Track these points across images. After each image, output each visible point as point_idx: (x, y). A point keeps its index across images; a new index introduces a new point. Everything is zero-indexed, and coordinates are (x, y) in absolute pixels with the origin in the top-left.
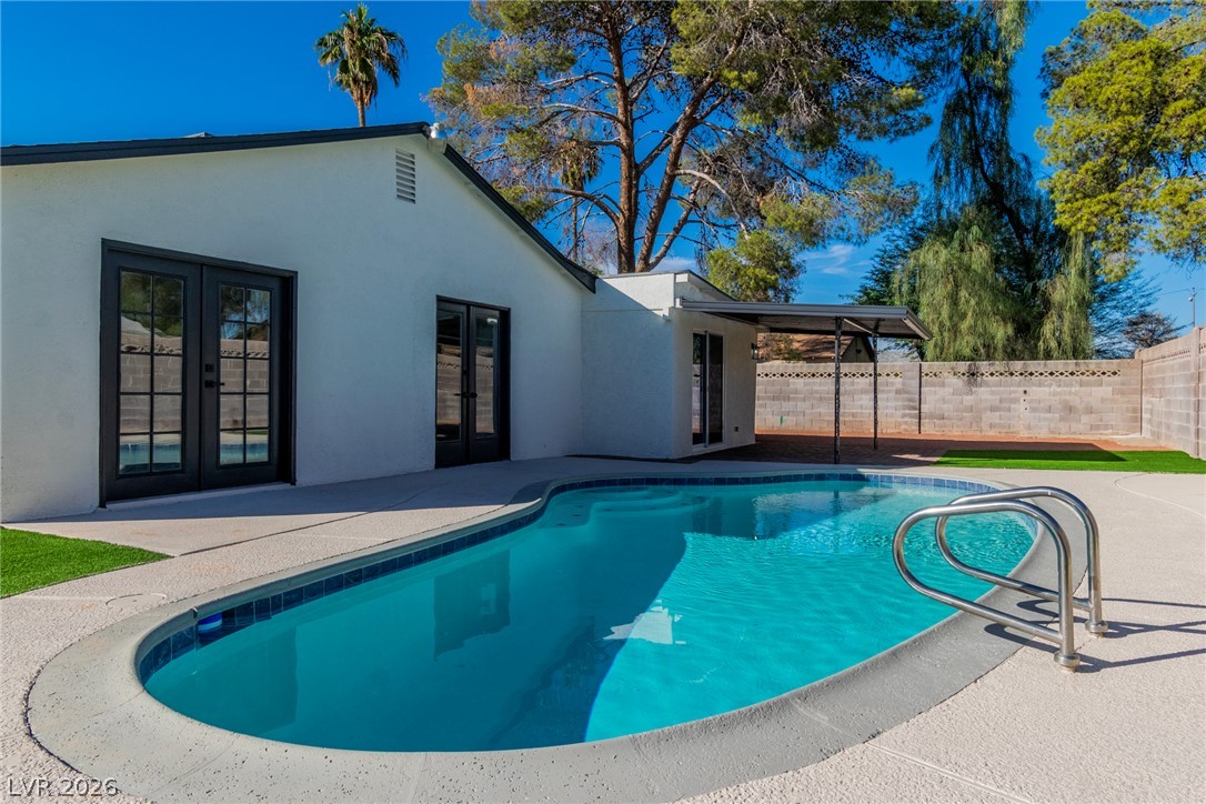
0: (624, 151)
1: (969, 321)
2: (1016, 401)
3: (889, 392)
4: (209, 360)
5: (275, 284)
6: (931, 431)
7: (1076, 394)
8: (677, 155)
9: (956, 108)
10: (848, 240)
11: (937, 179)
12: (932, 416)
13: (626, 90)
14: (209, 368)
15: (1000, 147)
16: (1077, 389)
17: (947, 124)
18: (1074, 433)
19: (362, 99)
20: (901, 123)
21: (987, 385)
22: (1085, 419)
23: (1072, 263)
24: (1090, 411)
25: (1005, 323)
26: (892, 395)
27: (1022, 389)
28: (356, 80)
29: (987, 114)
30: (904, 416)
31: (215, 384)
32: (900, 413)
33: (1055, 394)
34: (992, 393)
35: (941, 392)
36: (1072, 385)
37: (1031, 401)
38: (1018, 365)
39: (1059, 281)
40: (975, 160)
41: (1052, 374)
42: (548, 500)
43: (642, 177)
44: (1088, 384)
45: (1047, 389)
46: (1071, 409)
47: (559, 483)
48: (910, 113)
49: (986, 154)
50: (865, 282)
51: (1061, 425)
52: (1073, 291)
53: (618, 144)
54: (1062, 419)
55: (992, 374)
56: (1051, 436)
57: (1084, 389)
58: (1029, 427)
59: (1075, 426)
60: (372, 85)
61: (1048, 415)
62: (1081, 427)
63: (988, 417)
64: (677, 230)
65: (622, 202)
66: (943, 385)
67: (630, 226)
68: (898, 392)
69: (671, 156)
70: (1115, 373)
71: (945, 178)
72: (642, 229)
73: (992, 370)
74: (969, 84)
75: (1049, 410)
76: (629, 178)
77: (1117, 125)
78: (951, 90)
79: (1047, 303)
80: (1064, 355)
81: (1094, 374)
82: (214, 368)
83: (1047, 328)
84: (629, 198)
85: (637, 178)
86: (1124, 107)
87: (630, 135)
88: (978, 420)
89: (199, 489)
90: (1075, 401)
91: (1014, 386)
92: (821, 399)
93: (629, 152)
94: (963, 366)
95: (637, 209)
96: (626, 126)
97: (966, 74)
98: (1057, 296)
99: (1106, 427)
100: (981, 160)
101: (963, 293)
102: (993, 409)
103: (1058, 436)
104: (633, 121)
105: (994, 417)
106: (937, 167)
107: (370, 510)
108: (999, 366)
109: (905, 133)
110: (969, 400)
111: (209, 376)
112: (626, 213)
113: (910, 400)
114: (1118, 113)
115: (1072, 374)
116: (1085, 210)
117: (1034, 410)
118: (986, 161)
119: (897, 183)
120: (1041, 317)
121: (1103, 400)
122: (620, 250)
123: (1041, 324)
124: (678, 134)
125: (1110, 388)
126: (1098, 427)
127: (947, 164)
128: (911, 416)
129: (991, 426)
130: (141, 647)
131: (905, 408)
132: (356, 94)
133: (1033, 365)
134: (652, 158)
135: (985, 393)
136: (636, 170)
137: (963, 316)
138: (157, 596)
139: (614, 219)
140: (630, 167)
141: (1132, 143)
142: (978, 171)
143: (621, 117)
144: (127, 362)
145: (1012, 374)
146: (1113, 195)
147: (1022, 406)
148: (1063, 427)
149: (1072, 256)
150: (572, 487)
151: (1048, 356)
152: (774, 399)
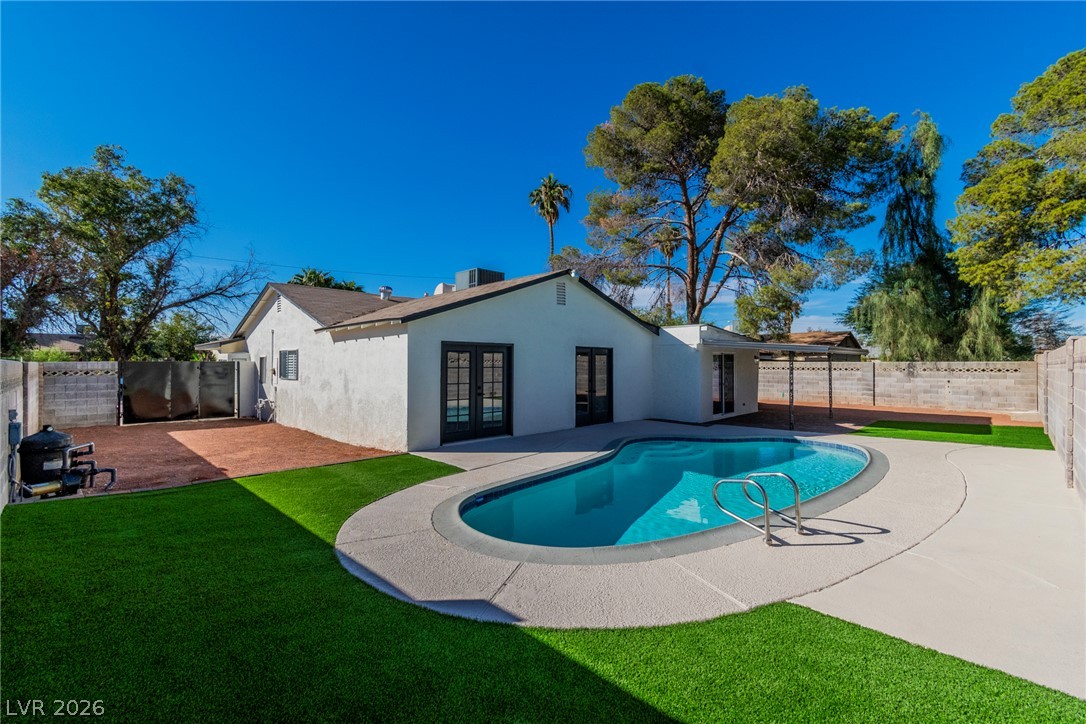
0: (689, 241)
1: (905, 338)
2: (942, 387)
3: (852, 380)
4: (479, 384)
5: (505, 351)
6: (882, 405)
7: (987, 383)
8: (719, 243)
9: (895, 206)
10: (826, 287)
11: (885, 249)
12: (882, 395)
13: (689, 208)
14: (479, 388)
15: (929, 226)
16: (988, 380)
17: (890, 217)
18: (986, 409)
19: (551, 221)
20: (854, 221)
21: (921, 376)
22: (994, 399)
23: (983, 298)
24: (997, 394)
25: (933, 339)
26: (855, 381)
27: (947, 380)
28: (548, 212)
29: (918, 208)
30: (863, 394)
31: (482, 394)
32: (860, 393)
33: (971, 383)
34: (926, 382)
35: (888, 380)
36: (983, 378)
37: (954, 387)
38: (944, 364)
39: (974, 310)
40: (913, 237)
41: (968, 370)
42: (619, 450)
43: (701, 254)
44: (995, 377)
45: (964, 380)
46: (983, 393)
47: (628, 440)
48: (860, 215)
49: (921, 232)
50: (851, 305)
51: (976, 403)
52: (984, 318)
53: (686, 239)
54: (976, 399)
55: (925, 370)
56: (969, 410)
57: (992, 380)
58: (952, 404)
59: (986, 404)
60: (556, 214)
61: (966, 397)
62: (990, 405)
63: (922, 397)
64: (722, 283)
65: (689, 270)
66: (890, 376)
67: (693, 283)
68: (859, 380)
69: (715, 245)
70: (1016, 370)
71: (889, 250)
72: (699, 285)
73: (924, 367)
74: (905, 190)
75: (967, 393)
76: (692, 256)
77: (1001, 217)
78: (893, 195)
79: (967, 325)
80: (979, 358)
81: (999, 370)
82: (481, 388)
83: (964, 342)
84: (693, 267)
85: (698, 255)
86: (1006, 206)
87: (693, 233)
88: (915, 398)
89: (475, 437)
90: (985, 388)
91: (941, 378)
92: (808, 383)
93: (692, 242)
94: (904, 364)
95: (697, 272)
96: (690, 228)
97: (903, 184)
98: (973, 319)
99: (1010, 406)
100: (917, 236)
101: (901, 322)
102: (926, 392)
103: (972, 410)
104: (695, 223)
105: (927, 397)
106: (885, 242)
107: (541, 452)
108: (929, 364)
109: (856, 227)
110: (908, 386)
111: (479, 391)
112: (691, 276)
113: (867, 385)
114: (1002, 210)
115: (983, 370)
116: (979, 272)
117: (955, 393)
118: (920, 236)
119: (857, 252)
120: (960, 335)
121: (1007, 388)
122: (688, 296)
123: (961, 338)
124: (719, 232)
125: (1013, 381)
126: (1004, 405)
127: (892, 241)
128: (868, 395)
129: (924, 402)
130: (460, 506)
131: (864, 389)
132: (548, 219)
133: (956, 365)
134: (706, 243)
135: (919, 382)
136: (696, 251)
137: (902, 334)
138: (463, 488)
139: (684, 279)
140: (693, 250)
141: (1012, 229)
142: (915, 244)
143: (687, 223)
144: (450, 388)
145: (938, 370)
146: (1000, 262)
147: (947, 390)
148: (978, 404)
149: (983, 295)
150: (636, 441)
151: (966, 359)
152: (778, 382)
